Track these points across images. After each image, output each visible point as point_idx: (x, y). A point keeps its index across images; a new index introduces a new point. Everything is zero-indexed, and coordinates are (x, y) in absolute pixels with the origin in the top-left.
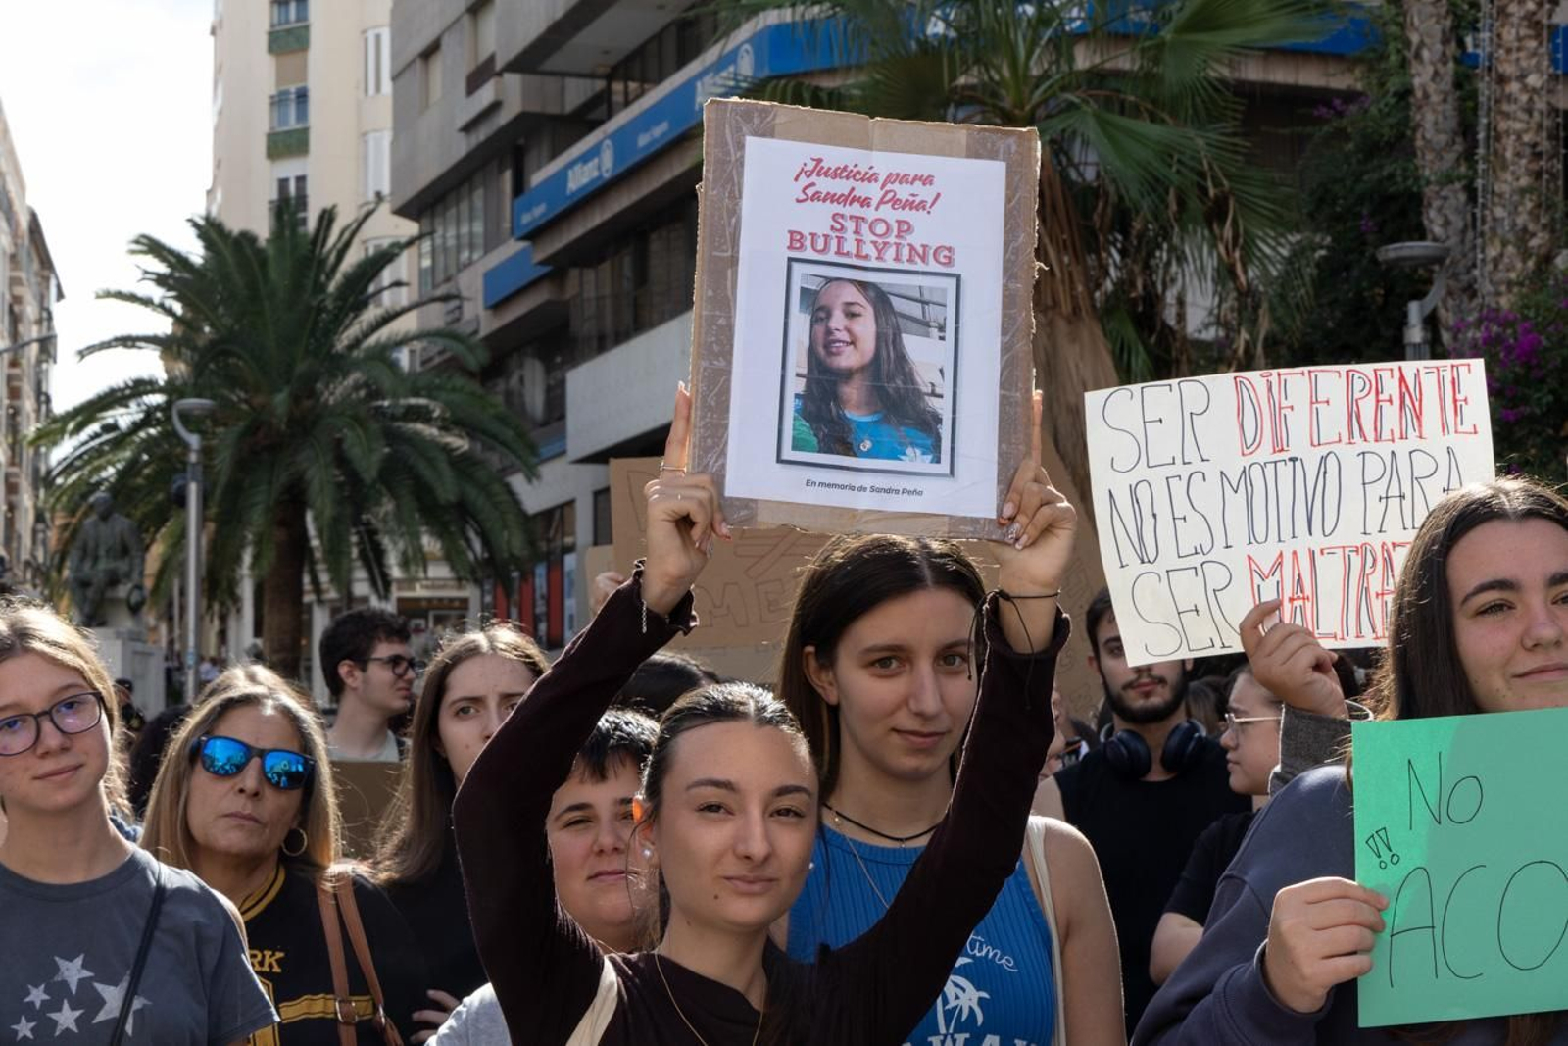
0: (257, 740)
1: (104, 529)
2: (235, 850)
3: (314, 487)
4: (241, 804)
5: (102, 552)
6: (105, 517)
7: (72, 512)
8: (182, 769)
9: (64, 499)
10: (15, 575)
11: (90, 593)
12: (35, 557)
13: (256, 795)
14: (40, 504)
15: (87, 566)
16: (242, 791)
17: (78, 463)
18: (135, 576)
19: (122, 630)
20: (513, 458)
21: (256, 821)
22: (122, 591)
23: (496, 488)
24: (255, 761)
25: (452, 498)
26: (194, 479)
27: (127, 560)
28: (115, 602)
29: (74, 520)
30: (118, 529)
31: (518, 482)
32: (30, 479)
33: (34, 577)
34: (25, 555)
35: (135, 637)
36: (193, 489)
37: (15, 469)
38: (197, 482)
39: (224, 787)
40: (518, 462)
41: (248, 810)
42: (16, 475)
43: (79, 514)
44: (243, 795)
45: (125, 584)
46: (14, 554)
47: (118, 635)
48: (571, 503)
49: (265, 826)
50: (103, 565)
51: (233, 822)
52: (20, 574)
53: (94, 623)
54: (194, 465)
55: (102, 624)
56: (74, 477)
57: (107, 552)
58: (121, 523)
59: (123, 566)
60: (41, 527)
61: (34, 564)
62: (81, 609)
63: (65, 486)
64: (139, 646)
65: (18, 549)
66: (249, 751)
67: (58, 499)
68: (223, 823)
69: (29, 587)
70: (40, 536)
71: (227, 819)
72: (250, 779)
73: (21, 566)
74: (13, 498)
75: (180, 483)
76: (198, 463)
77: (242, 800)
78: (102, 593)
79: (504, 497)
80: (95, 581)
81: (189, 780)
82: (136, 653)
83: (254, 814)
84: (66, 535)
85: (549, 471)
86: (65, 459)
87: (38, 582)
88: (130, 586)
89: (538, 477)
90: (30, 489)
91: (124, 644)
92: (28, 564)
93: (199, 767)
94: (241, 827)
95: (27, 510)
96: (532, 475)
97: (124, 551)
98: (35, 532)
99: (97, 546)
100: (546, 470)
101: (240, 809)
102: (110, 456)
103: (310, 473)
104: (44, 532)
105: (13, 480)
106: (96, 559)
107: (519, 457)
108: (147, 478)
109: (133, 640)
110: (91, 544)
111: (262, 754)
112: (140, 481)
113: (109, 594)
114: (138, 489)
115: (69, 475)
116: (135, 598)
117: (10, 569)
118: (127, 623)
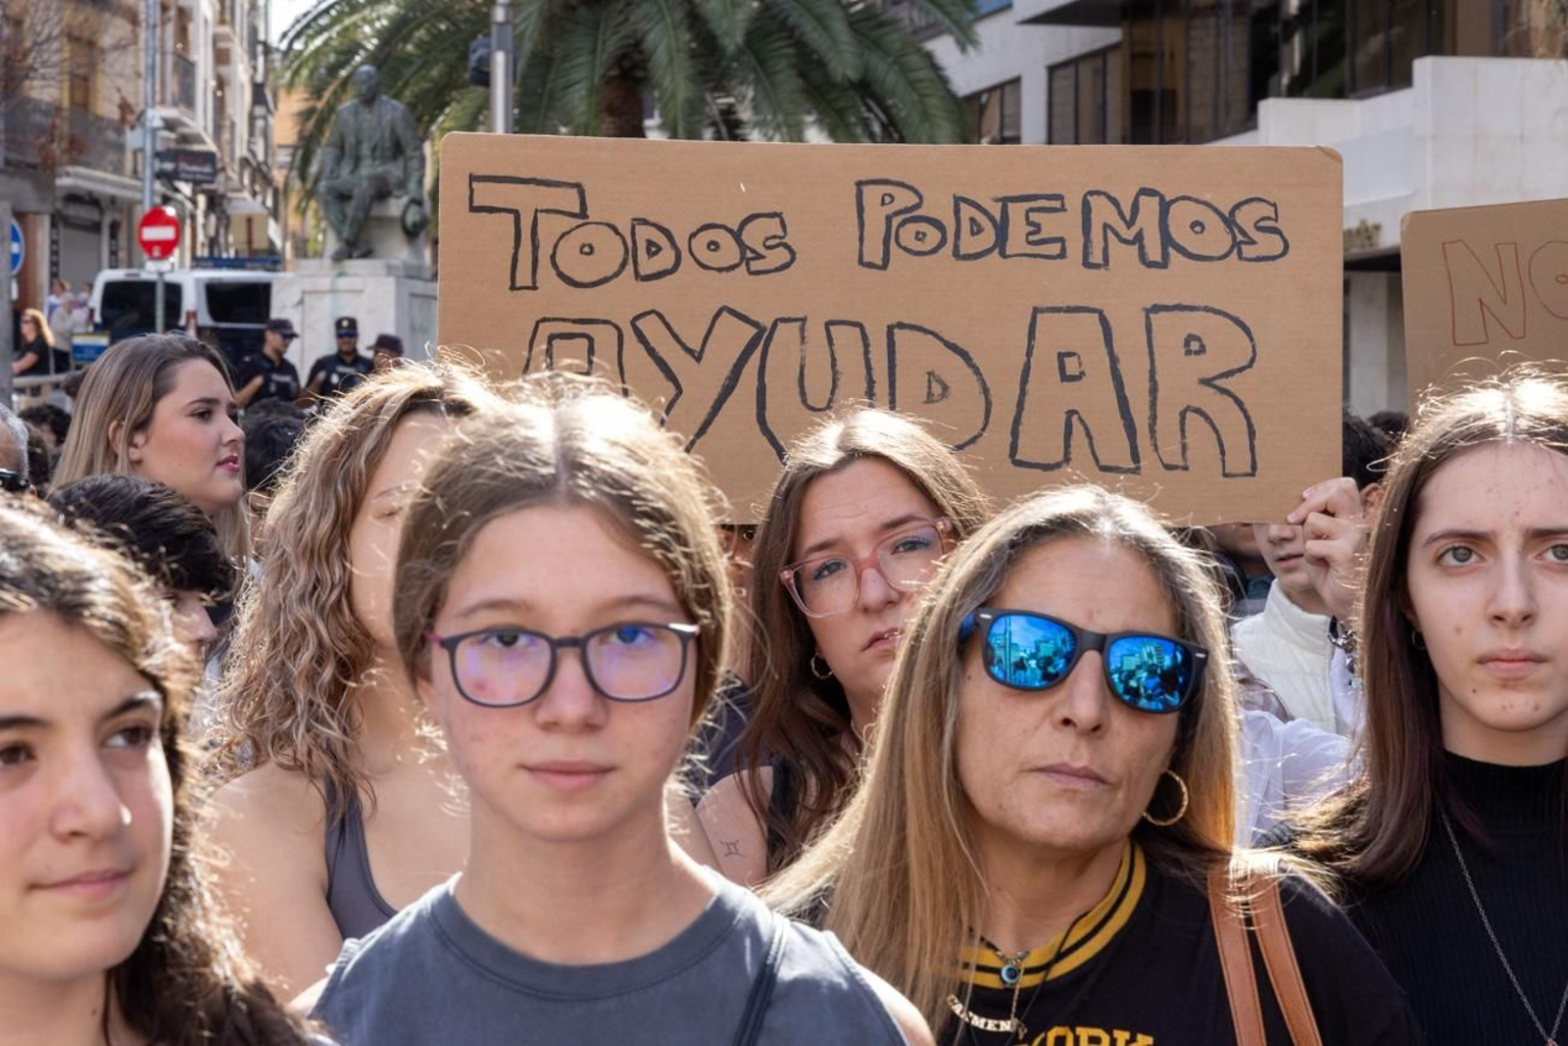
0: (1090, 616)
1: (367, 116)
2: (1060, 840)
3: (661, 56)
4: (1064, 748)
5: (365, 150)
6: (369, 100)
7: (317, 93)
8: (943, 672)
9: (305, 72)
10: (228, 178)
11: (350, 209)
12: (254, 154)
13: (1096, 730)
14: (259, 78)
15: (345, 170)
16: (1067, 722)
17: (323, 21)
18: (412, 185)
19: (394, 262)
20: (939, 15)
21: (1098, 779)
22: (395, 207)
23: (914, 60)
24: (1090, 660)
25: (853, 74)
26: (500, 48)
27: (401, 161)
28: (384, 222)
29: (320, 105)
30: (388, 117)
31: (943, 48)
32: (245, 43)
33: (253, 181)
34: (241, 151)
35: (412, 273)
36: (500, 60)
37: (226, 29)
38: (507, 52)
39: (1031, 712)
40: (947, 22)
41: (1082, 757)
42: (227, 38)
43: (327, 95)
44: (1069, 729)
45: (398, 197)
46: (227, 148)
47: (390, 270)
48: (1016, 81)
49: (1114, 787)
50: (367, 169)
51: (1056, 783)
52: (235, 177)
53: (355, 254)
54: (501, 25)
55: (367, 254)
56: (318, 41)
57: (374, 149)
58: (392, 110)
59: (394, 171)
60: (260, 111)
61: (254, 163)
62: (339, 233)
63: (306, 54)
64: (419, 286)
65: (232, 142)
66: (1077, 641)
67: (296, 73)
68: (1035, 785)
69: (246, 194)
70: (260, 123)
71: (1043, 777)
72: (1083, 696)
73: (236, 166)
74: (224, 70)
75: (480, 52)
76: (507, 22)
77: (1068, 737)
78: (367, 210)
79: (925, 74)
80: (356, 192)
81: (958, 694)
82: (414, 295)
83: (1096, 769)
84: (311, 124)
85: (988, 31)
86: (305, 15)
87: (257, 188)
88: (405, 199)
89: (975, 43)
90: (246, 57)
91: (398, 284)
92: (245, 162)
93: (976, 666)
94: (1069, 795)
95: (242, 87)
96: (966, 40)
97: (397, 149)
98: (252, 118)
99: (359, 143)
100: (986, 30)
101: (1066, 758)
102: (367, 12)
103: (651, 39)
104: (265, 118)
105: (222, 45)
106: (357, 161)
107: (947, 14)
108: (420, 45)
109: (411, 277)
110: (350, 140)
111: (1102, 643)
112: (410, 47)
113: (376, 211)
114: (407, 60)
115: (311, 38)
116: (412, 217)
117: (223, 169)
118: (400, 252)
